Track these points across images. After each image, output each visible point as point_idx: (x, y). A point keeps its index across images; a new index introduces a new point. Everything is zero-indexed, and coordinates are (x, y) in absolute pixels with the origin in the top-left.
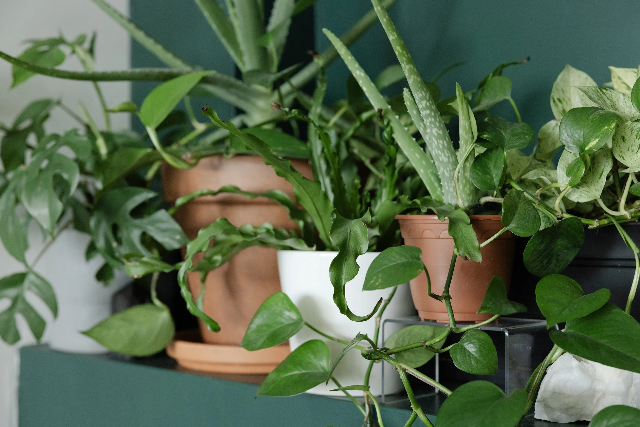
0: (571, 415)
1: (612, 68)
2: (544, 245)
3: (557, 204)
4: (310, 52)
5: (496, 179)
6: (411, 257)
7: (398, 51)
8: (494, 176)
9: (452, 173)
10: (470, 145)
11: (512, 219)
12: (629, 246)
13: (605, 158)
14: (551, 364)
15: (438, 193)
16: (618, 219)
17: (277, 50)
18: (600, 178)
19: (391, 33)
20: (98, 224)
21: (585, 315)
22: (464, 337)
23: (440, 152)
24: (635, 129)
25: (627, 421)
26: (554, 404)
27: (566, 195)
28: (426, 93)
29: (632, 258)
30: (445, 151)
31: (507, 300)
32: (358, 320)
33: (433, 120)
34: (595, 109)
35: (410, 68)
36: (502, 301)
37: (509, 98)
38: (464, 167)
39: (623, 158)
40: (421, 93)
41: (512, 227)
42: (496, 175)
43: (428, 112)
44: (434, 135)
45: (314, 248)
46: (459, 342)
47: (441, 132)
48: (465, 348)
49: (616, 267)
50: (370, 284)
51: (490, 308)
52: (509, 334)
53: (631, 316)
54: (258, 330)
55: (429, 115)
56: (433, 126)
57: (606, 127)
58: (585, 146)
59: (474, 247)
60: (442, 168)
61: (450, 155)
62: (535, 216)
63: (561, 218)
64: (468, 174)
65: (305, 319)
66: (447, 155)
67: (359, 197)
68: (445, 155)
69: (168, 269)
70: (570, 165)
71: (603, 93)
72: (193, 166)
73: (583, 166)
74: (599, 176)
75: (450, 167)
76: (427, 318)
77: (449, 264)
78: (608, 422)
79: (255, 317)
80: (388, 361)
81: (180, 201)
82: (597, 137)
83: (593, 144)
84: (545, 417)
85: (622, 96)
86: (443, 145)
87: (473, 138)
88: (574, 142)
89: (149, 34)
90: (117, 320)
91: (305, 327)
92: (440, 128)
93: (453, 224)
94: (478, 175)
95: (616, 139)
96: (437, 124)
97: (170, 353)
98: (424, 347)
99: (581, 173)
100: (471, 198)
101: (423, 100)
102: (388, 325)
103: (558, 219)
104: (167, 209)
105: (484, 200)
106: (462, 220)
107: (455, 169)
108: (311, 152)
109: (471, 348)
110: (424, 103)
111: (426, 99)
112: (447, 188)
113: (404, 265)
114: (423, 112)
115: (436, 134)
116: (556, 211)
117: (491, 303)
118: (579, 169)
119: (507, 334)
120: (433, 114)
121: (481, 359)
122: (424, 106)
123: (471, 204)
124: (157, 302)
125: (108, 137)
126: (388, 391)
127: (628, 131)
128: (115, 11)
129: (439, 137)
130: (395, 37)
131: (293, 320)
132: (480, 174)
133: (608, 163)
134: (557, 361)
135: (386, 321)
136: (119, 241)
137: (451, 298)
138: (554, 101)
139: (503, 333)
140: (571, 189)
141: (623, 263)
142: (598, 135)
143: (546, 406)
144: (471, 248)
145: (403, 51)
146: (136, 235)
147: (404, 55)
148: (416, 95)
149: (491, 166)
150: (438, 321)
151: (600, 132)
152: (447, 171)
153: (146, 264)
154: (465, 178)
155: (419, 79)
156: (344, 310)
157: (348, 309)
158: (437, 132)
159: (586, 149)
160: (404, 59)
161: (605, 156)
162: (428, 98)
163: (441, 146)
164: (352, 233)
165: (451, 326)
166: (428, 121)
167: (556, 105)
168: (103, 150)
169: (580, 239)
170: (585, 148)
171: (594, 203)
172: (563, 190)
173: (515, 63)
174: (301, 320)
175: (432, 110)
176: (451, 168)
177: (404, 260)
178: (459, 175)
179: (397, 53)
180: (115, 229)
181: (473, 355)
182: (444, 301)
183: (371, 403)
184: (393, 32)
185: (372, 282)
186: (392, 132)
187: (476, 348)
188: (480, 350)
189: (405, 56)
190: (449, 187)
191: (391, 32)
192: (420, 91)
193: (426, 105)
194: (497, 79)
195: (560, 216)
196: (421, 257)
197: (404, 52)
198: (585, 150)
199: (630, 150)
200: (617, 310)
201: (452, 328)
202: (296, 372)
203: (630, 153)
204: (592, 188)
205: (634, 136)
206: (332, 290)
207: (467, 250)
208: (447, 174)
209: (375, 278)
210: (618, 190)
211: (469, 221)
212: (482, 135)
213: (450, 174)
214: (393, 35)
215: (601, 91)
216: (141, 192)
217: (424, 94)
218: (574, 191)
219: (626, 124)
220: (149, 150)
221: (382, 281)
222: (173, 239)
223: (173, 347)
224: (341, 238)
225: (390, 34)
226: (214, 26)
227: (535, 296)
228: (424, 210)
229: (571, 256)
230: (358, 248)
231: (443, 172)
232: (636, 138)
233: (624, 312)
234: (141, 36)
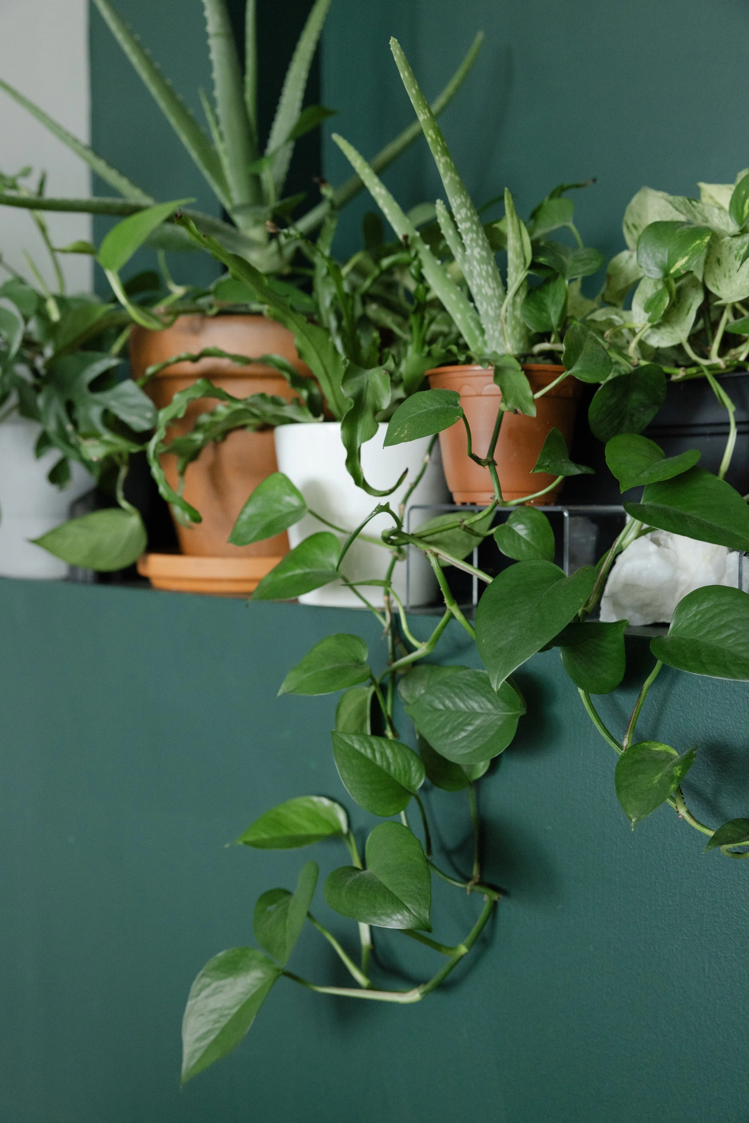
0: (647, 615)
1: (702, 185)
2: (614, 400)
3: (632, 349)
4: (316, 180)
5: (554, 320)
6: (447, 402)
7: (431, 137)
8: (552, 314)
9: (498, 312)
10: (521, 272)
11: (575, 360)
12: (723, 403)
13: (694, 289)
14: (621, 552)
15: (480, 344)
16: (710, 368)
17: (276, 189)
18: (687, 314)
19: (422, 111)
20: (48, 402)
21: (670, 478)
22: (511, 517)
23: (483, 282)
24: (734, 247)
25: (724, 604)
26: (626, 601)
27: (643, 338)
28: (466, 199)
29: (726, 421)
30: (490, 280)
31: (568, 460)
32: (377, 495)
33: (475, 236)
34: (682, 223)
35: (446, 161)
36: (563, 460)
37: (571, 225)
38: (514, 303)
39: (717, 287)
40: (460, 197)
41: (575, 370)
42: (555, 312)
43: (468, 225)
44: (475, 258)
45: (321, 418)
46: (507, 523)
47: (484, 254)
48: (514, 531)
49: (704, 435)
50: (392, 438)
51: (548, 466)
52: (570, 515)
53: (726, 482)
54: (251, 521)
55: (470, 230)
56: (474, 244)
57: (698, 242)
58: (670, 268)
59: (526, 398)
60: (485, 305)
61: (495, 285)
62: (605, 358)
63: (638, 365)
64: (518, 313)
65: (309, 506)
66: (492, 285)
67: (378, 355)
68: (489, 286)
69: (135, 449)
70: (648, 300)
71: (693, 206)
72: (168, 325)
73: (667, 294)
74: (686, 311)
75: (495, 303)
76: (464, 501)
77: (492, 429)
78: (699, 607)
79: (246, 506)
80: (415, 545)
81: (150, 370)
82: (687, 255)
83: (681, 263)
84: (613, 619)
85: (716, 211)
86: (487, 272)
87: (525, 263)
88: (657, 264)
89: (110, 164)
90: (74, 528)
91: (308, 517)
92: (483, 248)
93: (499, 373)
94: (531, 312)
95: (709, 261)
96: (480, 242)
97: (142, 570)
98: (462, 528)
99: (665, 305)
100: (521, 345)
101: (461, 208)
102: (415, 513)
103: (635, 366)
104: (135, 379)
105: (538, 348)
106: (512, 368)
107: (501, 306)
108: (317, 306)
109: (521, 529)
110: (463, 211)
111: (466, 206)
112: (491, 332)
113: (437, 412)
114: (461, 224)
115: (478, 256)
116: (631, 358)
117: (549, 460)
118: (661, 300)
119: (566, 514)
120: (474, 228)
121: (533, 543)
122: (464, 216)
123: (521, 352)
124: (124, 504)
125: (62, 302)
126: (414, 601)
127: (725, 251)
128: (67, 134)
129: (482, 261)
130: (427, 116)
131: (295, 507)
132: (534, 311)
133: (697, 296)
134: (630, 547)
135: (412, 508)
136: (75, 424)
137: (496, 464)
138: (628, 227)
139: (561, 513)
140: (649, 331)
141: (714, 429)
142: (688, 251)
143: (616, 605)
144: (522, 399)
145: (437, 137)
146: (95, 413)
147: (439, 142)
148: (453, 200)
149: (548, 301)
150: (478, 504)
151: (690, 249)
152: (492, 308)
153: (107, 443)
154: (515, 317)
155: (457, 178)
156: (360, 481)
157: (364, 480)
158: (479, 253)
159: (672, 271)
160: (439, 148)
161: (694, 287)
162: (468, 205)
163: (484, 273)
164: (370, 384)
165: (496, 498)
166: (469, 238)
167: (630, 232)
168: (55, 315)
169: (660, 393)
170: (669, 271)
171: (679, 348)
172: (640, 331)
173: (577, 186)
174: (304, 506)
175: (473, 222)
176: (497, 304)
177: (438, 406)
178: (508, 314)
179: (429, 140)
180: (70, 407)
181: (523, 538)
182: (487, 467)
183: (393, 611)
184: (424, 109)
185: (396, 434)
186: (420, 266)
187: (528, 529)
188: (532, 532)
189: (439, 144)
190: (494, 331)
191: (421, 108)
192: (458, 195)
193: (466, 214)
194: (555, 202)
195: (636, 364)
196: (459, 403)
197: (439, 139)
198: (670, 274)
199: (727, 276)
200: (709, 476)
201: (497, 501)
202: (298, 571)
203: (726, 281)
204: (677, 329)
205: (732, 257)
206: (344, 453)
207: (517, 401)
208: (491, 313)
209: (399, 429)
210: (709, 333)
211: (520, 368)
212: (536, 258)
213: (495, 313)
214: (425, 114)
215: (690, 202)
216: (102, 358)
217: (464, 200)
218: (654, 333)
219: (723, 240)
220: (112, 306)
221: (408, 431)
222: (144, 418)
223: (145, 562)
224: (355, 390)
225: (420, 112)
226: (194, 155)
227: (604, 457)
228: (462, 358)
229: (648, 417)
230: (377, 402)
231: (487, 310)
232: (736, 259)
233: (717, 478)
234: (101, 167)
